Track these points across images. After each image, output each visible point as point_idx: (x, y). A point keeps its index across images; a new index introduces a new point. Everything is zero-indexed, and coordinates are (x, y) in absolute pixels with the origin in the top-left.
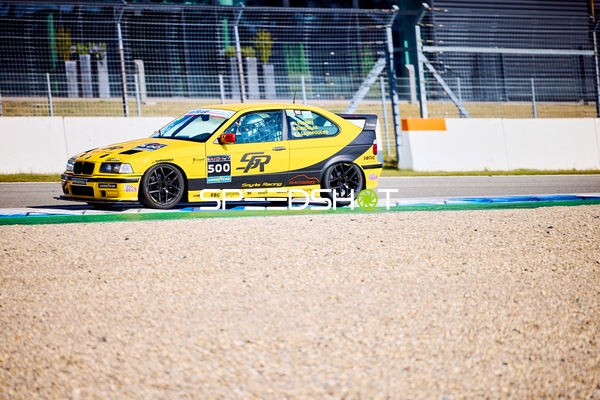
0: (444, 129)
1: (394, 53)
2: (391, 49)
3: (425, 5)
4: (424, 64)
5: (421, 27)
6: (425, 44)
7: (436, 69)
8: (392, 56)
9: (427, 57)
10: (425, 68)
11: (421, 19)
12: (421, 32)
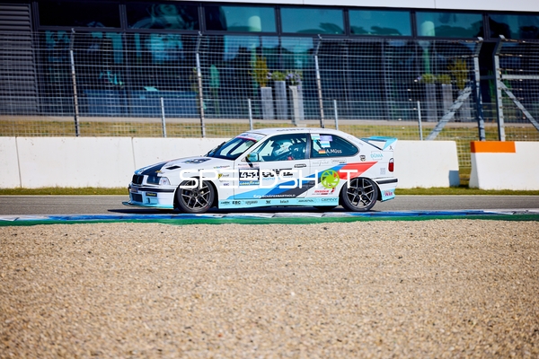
0: (514, 151)
1: (481, 81)
2: (478, 77)
3: (502, 36)
4: (503, 91)
5: (500, 57)
6: (503, 73)
7: (516, 96)
8: (478, 84)
9: (505, 84)
10: (504, 94)
11: (499, 49)
12: (500, 61)
